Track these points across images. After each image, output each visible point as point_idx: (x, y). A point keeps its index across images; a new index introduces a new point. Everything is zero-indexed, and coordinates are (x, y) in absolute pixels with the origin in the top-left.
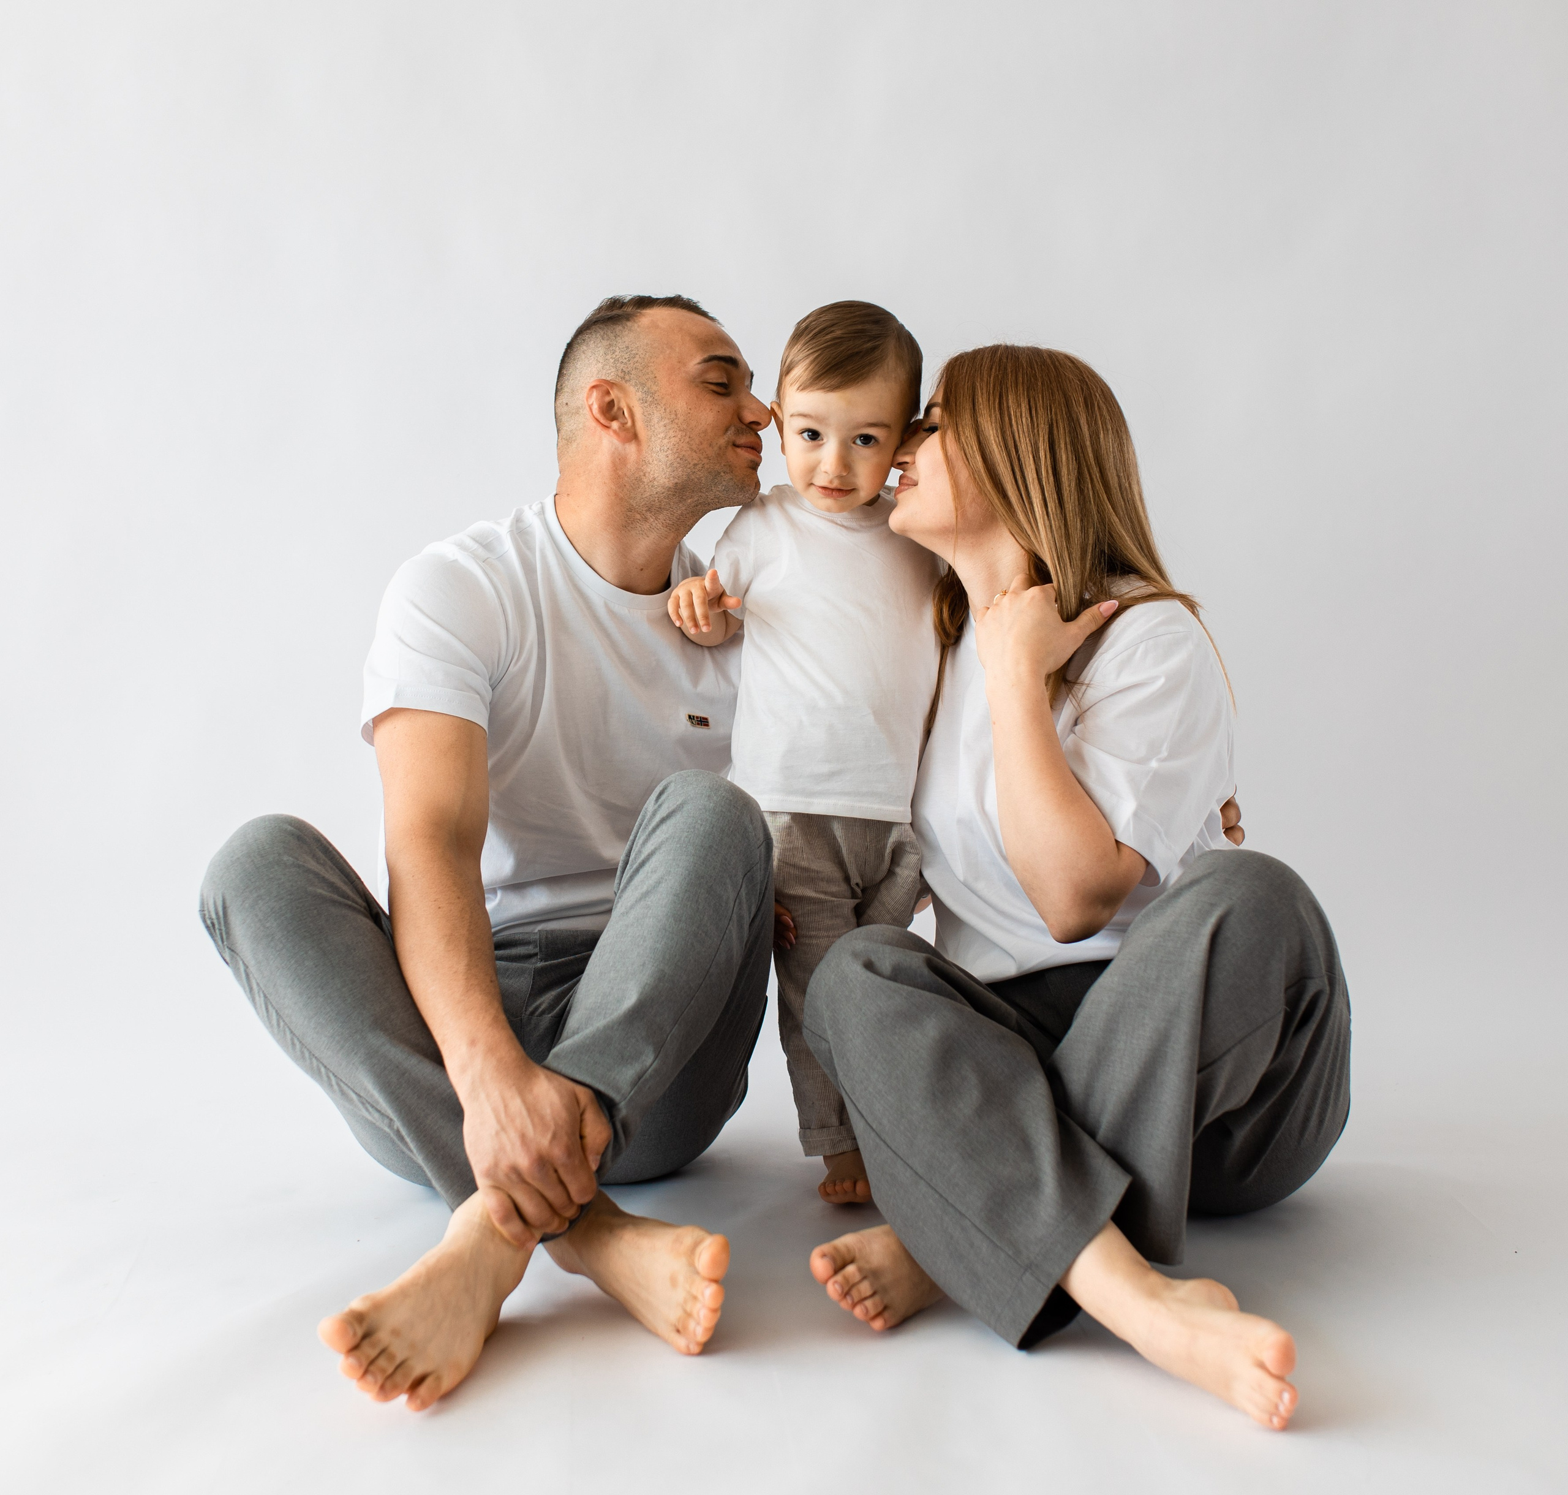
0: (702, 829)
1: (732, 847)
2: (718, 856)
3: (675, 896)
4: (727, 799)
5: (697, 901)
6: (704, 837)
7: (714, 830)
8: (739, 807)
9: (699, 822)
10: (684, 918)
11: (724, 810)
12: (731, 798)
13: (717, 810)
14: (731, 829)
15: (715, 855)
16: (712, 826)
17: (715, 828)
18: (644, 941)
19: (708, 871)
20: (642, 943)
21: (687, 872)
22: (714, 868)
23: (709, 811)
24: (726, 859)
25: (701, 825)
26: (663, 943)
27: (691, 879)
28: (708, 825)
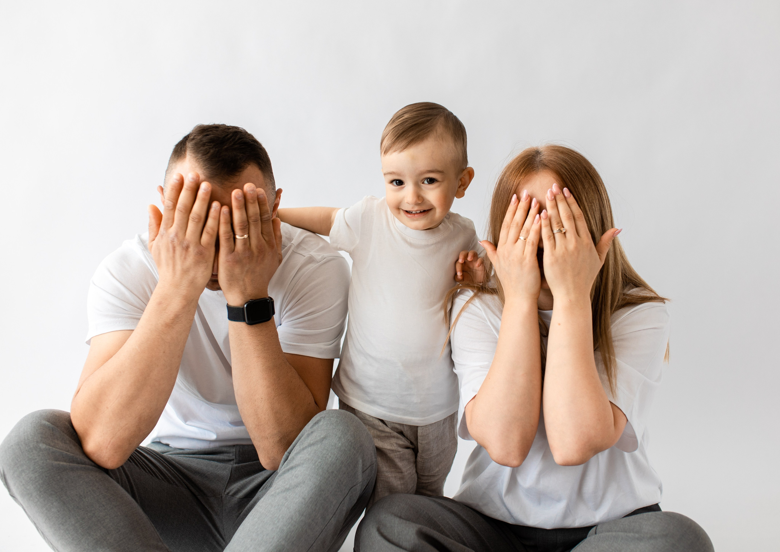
0: (330, 460)
1: (346, 473)
2: (336, 478)
3: (303, 498)
4: (350, 442)
5: (316, 505)
6: (330, 466)
7: (337, 462)
8: (357, 448)
9: (330, 454)
10: (305, 514)
11: (346, 449)
12: (353, 441)
13: (342, 449)
14: (348, 462)
15: (334, 477)
16: (336, 459)
17: (338, 460)
18: (278, 522)
19: (328, 487)
20: (276, 522)
21: (314, 486)
22: (332, 486)
23: (337, 448)
24: (340, 481)
25: (330, 457)
26: (288, 527)
27: (315, 491)
28: (334, 457)
